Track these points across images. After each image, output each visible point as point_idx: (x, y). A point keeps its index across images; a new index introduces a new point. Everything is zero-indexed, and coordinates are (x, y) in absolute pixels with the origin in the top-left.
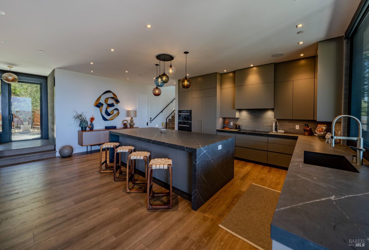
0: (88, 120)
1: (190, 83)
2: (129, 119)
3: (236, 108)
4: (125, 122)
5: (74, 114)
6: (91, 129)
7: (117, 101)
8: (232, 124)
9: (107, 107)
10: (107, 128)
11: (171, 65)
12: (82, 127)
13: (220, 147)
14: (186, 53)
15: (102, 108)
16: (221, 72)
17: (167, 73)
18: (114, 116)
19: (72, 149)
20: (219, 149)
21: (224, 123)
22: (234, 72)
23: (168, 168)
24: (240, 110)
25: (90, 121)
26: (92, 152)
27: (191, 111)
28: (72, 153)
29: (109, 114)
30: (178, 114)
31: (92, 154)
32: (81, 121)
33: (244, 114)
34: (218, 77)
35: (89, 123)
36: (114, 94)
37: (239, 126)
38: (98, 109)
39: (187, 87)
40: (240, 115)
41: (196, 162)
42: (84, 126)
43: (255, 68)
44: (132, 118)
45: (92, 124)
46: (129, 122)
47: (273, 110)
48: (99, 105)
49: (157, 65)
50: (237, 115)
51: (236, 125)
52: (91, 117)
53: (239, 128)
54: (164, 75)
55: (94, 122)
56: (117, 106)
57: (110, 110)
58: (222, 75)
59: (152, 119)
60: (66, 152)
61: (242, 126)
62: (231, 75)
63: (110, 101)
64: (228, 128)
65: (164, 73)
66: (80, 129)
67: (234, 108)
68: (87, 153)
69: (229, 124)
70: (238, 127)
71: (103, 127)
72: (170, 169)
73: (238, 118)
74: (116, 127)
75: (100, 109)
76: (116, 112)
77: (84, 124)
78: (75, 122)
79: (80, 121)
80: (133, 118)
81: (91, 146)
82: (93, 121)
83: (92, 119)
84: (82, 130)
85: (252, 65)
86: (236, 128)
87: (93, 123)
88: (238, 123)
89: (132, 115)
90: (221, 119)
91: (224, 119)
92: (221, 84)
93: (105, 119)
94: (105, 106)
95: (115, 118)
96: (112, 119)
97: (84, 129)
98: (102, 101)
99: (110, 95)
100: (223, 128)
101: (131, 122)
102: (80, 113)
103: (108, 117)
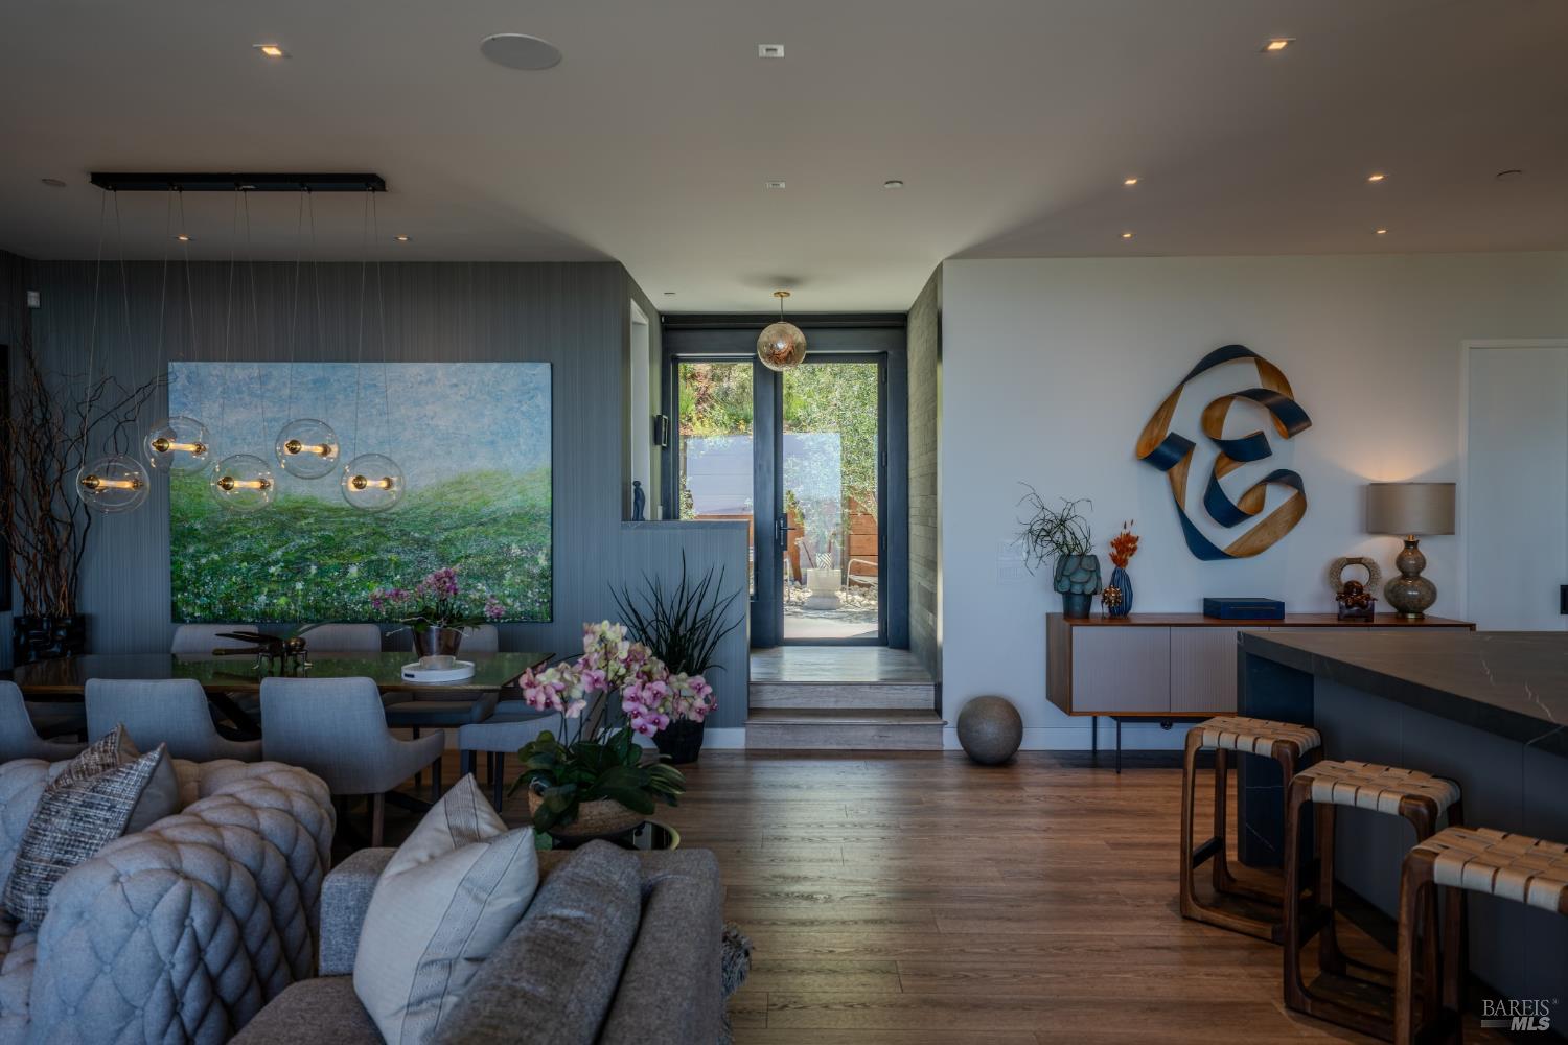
0: (1102, 551)
2: (1383, 550)
4: (1349, 574)
5: (1029, 514)
6: (1120, 612)
7: (1292, 418)
9: (1218, 460)
10: (1218, 611)
12: (1068, 596)
15: (1185, 475)
18: (1263, 525)
19: (1015, 723)
25: (1115, 559)
26: (1121, 761)
28: (1018, 744)
29: (1227, 515)
31: (1128, 777)
32: (1065, 559)
35: (1107, 569)
36: (1267, 369)
38: (1161, 478)
42: (1077, 589)
44: (1411, 545)
45: (1121, 579)
46: (1389, 573)
48: (1165, 454)
52: (1117, 532)
55: (1136, 567)
56: (1286, 453)
57: (1238, 481)
60: (990, 731)
63: (1240, 423)
66: (1056, 605)
68: (1093, 760)
71: (1190, 606)
74: (1281, 606)
75: (1171, 479)
76: (1277, 498)
77: (1080, 577)
78: (1033, 562)
79: (1057, 554)
80: (1425, 548)
81: (1121, 719)
82: (1131, 560)
83: (1125, 547)
84: (1068, 614)
87: (1129, 570)
89: (1415, 515)
93: (1202, 549)
94: (1204, 457)
95: (1276, 539)
96: (1249, 550)
97: (1075, 610)
98: (1185, 422)
99: (1246, 376)
101: (1405, 575)
102: (1057, 508)
103: (1223, 537)
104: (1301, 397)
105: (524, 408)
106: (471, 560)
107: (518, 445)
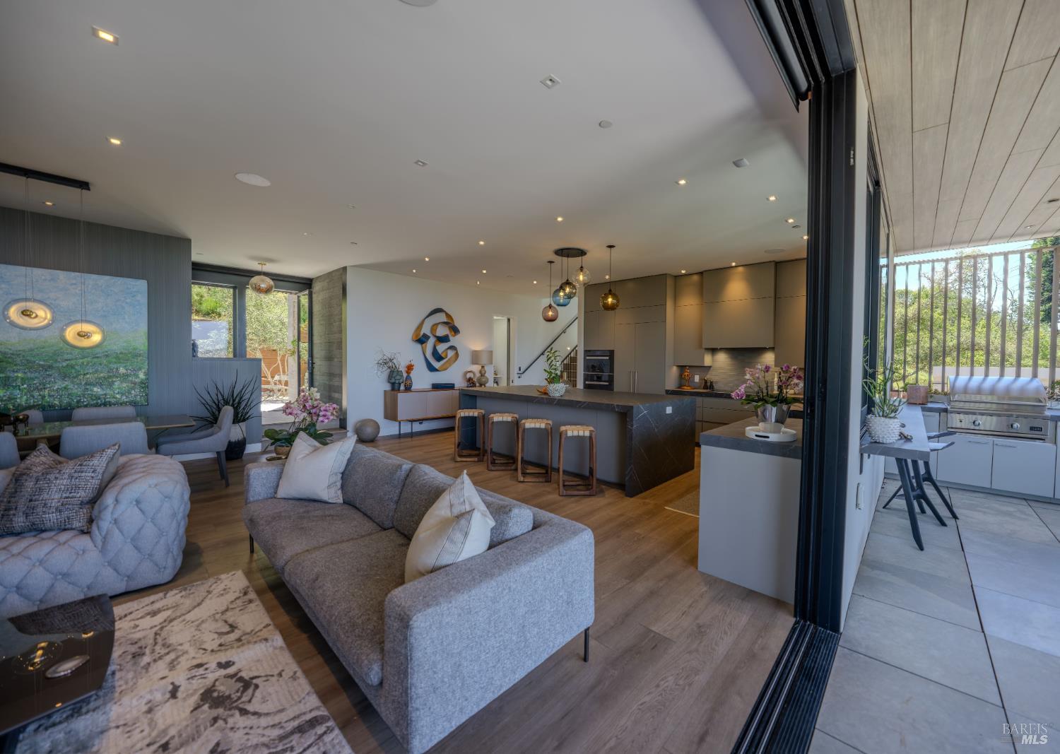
0: (403, 369)
1: (618, 301)
2: (476, 368)
3: (704, 347)
4: (468, 376)
5: (379, 357)
6: (408, 389)
7: (455, 330)
8: (697, 379)
9: (435, 342)
10: (436, 387)
11: (582, 267)
12: (393, 384)
13: (669, 410)
14: (611, 247)
15: (426, 346)
16: (675, 273)
17: (574, 280)
18: (447, 361)
19: (378, 428)
20: (668, 412)
21: (681, 376)
22: (701, 273)
23: (591, 434)
24: (714, 351)
25: (407, 372)
26: (412, 435)
27: (613, 351)
28: (378, 433)
29: (439, 358)
30: (585, 358)
31: (414, 439)
32: (392, 372)
33: (722, 358)
34: (670, 282)
35: (405, 375)
36: (448, 316)
37: (711, 382)
38: (419, 346)
39: (612, 308)
40: (713, 361)
41: (632, 426)
42: (397, 382)
43: (741, 269)
44: (483, 367)
45: (408, 378)
46: (478, 375)
47: (772, 349)
48: (421, 340)
49: (551, 262)
50: (708, 360)
51: (706, 382)
52: (408, 363)
53: (711, 387)
54: (568, 283)
55: (413, 375)
56: (454, 341)
57: (441, 348)
58: (677, 277)
59: (522, 370)
60: (369, 430)
61: (716, 382)
62: (696, 278)
63: (442, 331)
64: (689, 386)
65: (568, 280)
66: (388, 387)
67: (700, 346)
68: (400, 436)
69: (691, 379)
70: (709, 384)
71: (428, 386)
72: (593, 436)
73: (710, 367)
74: (454, 384)
75: (422, 348)
76: (451, 353)
77: (398, 377)
78: (379, 373)
79: (389, 370)
80: (486, 368)
81: (412, 421)
82: (412, 372)
83: (410, 368)
84: (393, 389)
85: (734, 264)
86: (705, 387)
87: (411, 375)
88: (710, 376)
89: (484, 360)
90: (675, 369)
91: (682, 368)
92: (676, 298)
93: (431, 368)
94: (431, 341)
95: (450, 365)
96: (444, 369)
97: (395, 387)
98: (426, 330)
99: (441, 317)
100: (679, 388)
101: (482, 376)
102: (388, 355)
103: (437, 365)
104: (457, 324)
105: (128, 301)
106: (88, 376)
107: (124, 319)
